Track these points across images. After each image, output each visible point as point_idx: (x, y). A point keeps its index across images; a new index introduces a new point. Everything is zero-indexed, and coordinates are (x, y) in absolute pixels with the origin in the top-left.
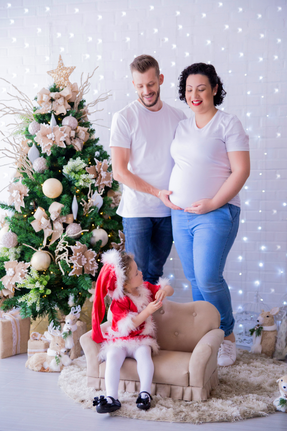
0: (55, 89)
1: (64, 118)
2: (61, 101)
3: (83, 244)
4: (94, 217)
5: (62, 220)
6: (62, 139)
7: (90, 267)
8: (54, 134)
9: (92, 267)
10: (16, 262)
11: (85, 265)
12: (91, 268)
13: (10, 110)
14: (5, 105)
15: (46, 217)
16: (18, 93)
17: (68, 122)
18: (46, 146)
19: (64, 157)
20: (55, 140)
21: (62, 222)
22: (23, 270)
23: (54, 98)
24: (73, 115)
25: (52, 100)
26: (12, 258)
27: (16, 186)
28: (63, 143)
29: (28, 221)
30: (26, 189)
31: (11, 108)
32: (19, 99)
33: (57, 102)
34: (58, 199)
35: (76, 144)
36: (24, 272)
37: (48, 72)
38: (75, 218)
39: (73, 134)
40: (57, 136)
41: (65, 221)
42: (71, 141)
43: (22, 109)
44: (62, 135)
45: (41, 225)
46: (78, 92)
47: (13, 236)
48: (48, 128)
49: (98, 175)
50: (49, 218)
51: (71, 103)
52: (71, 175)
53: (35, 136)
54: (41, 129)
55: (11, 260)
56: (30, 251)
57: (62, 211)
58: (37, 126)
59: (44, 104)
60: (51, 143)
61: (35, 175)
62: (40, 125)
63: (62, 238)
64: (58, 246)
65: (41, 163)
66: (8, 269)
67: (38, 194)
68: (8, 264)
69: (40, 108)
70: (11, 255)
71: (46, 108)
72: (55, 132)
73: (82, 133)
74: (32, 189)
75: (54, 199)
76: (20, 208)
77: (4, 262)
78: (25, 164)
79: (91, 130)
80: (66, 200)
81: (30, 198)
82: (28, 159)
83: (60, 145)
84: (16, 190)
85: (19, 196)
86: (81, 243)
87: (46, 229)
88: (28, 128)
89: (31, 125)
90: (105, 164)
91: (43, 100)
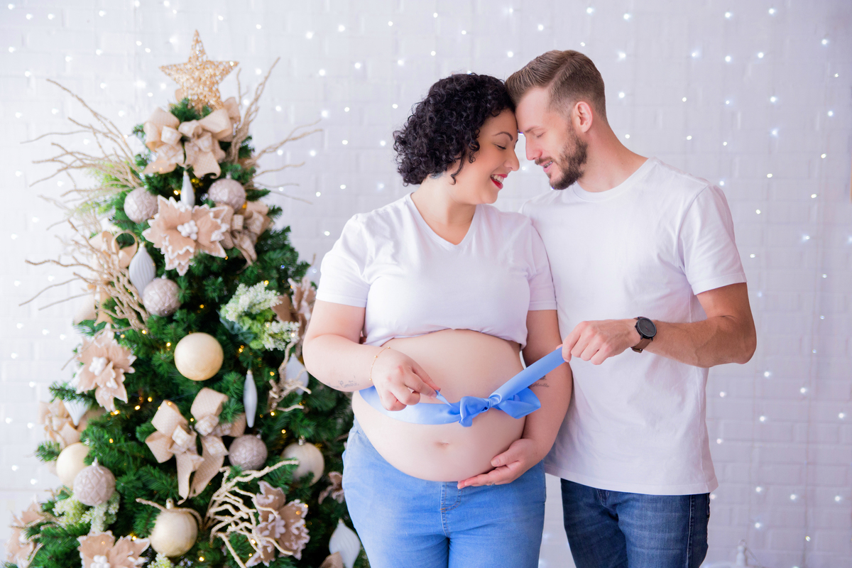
0: (185, 113)
1: (214, 185)
2: (205, 143)
3: (275, 486)
4: (292, 417)
5: (222, 431)
6: (216, 236)
7: (293, 541)
8: (196, 225)
9: (297, 541)
10: (108, 536)
11: (280, 538)
12: (296, 544)
13: (75, 159)
14: (63, 148)
15: (186, 427)
16: (91, 115)
17: (226, 191)
18: (179, 255)
19: (220, 279)
20: (198, 238)
21: (221, 435)
22: (131, 559)
23: (190, 135)
24: (236, 176)
25: (183, 140)
26: (97, 529)
27: (99, 346)
28: (219, 246)
29: (138, 435)
30: (128, 356)
31: (77, 155)
32: (95, 132)
33: (195, 145)
34: (213, 382)
35: (245, 246)
36: (136, 564)
37: (163, 67)
38: (251, 424)
39: (238, 222)
40: (203, 230)
41: (227, 433)
42: (234, 240)
43: (101, 156)
44: (217, 227)
45: (171, 446)
46: (238, 119)
47: (105, 476)
48: (183, 210)
49: (294, 317)
50: (191, 427)
51: (225, 146)
52: (241, 324)
53: (146, 226)
54: (159, 210)
55: (94, 533)
56: (147, 511)
57: (225, 412)
58: (148, 203)
59: (164, 148)
60: (191, 246)
61: (148, 323)
62: (157, 201)
63: (228, 479)
64: (218, 496)
65: (165, 293)
66: (92, 556)
67: (161, 369)
68: (89, 542)
69: (154, 158)
70: (95, 519)
71: (169, 159)
72: (198, 219)
73: (257, 219)
74: (144, 356)
75: (203, 381)
76: (112, 400)
77: (78, 537)
78: (122, 294)
79: (272, 209)
80: (235, 385)
81: (139, 378)
82: (129, 282)
83: (211, 250)
84: (100, 357)
85: (109, 374)
86: (271, 485)
87: (182, 456)
88: (123, 204)
89: (132, 200)
90: (309, 291)
91: (163, 139)
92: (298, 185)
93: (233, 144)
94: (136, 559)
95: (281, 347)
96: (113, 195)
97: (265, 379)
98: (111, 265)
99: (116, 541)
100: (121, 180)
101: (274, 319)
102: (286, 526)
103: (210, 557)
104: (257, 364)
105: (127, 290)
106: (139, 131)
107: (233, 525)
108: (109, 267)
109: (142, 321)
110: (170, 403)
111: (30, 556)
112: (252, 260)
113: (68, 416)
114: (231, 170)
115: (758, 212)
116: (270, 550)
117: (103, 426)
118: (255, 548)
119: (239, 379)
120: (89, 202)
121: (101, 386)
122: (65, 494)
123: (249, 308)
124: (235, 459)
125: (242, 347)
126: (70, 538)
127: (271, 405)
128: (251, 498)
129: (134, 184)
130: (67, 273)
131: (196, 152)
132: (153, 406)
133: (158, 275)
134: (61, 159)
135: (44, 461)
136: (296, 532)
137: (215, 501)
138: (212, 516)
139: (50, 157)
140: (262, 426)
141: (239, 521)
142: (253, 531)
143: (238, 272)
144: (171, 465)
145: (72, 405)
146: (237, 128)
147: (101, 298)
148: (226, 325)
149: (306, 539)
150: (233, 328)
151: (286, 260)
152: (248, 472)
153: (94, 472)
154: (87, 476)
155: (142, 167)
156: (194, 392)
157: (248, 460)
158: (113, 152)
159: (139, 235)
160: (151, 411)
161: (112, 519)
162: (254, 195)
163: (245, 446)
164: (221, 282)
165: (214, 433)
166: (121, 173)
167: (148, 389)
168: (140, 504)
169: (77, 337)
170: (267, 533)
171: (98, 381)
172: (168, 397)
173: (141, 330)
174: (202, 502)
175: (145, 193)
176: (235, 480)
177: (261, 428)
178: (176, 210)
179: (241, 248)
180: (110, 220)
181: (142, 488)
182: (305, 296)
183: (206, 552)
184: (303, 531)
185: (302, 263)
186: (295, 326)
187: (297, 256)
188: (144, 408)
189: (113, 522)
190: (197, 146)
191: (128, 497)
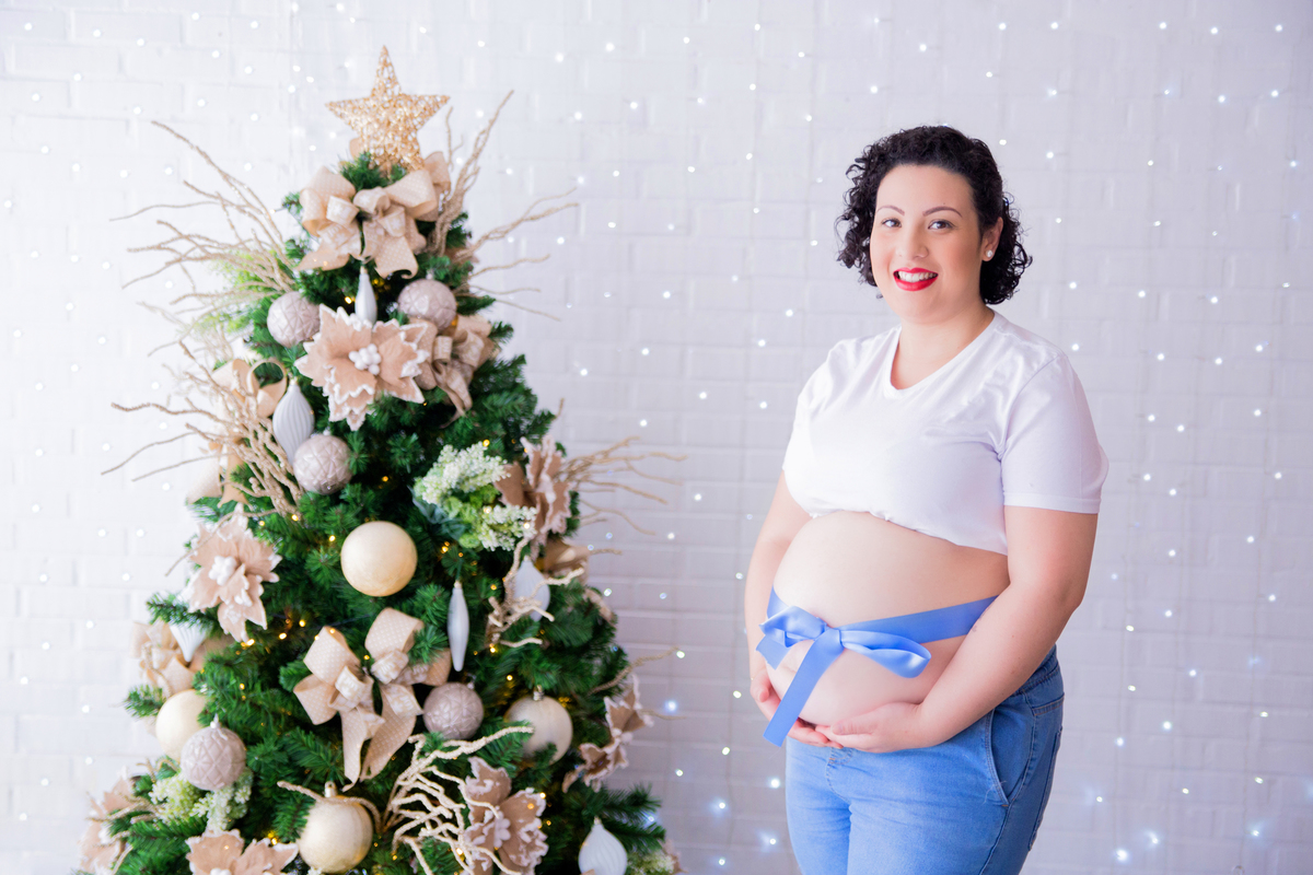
0: (364, 177)
1: (407, 288)
2: (394, 223)
3: (495, 766)
4: (523, 655)
5: (413, 677)
6: (409, 369)
7: (522, 852)
8: (378, 352)
9: (527, 853)
10: (234, 837)
11: (502, 848)
12: (526, 857)
13: (192, 245)
14: (175, 229)
15: (357, 669)
16: (219, 178)
17: (426, 299)
18: (350, 397)
19: (414, 437)
20: (380, 372)
21: (413, 682)
22: (268, 874)
23: (371, 209)
24: (442, 277)
25: (361, 218)
26: (216, 826)
27: (224, 540)
28: (413, 384)
29: (282, 681)
30: (269, 555)
31: (196, 240)
32: (225, 204)
33: (378, 226)
34: (400, 600)
35: (453, 386)
37: (331, 104)
38: (458, 666)
39: (444, 347)
40: (389, 360)
41: (421, 679)
42: (437, 375)
43: (234, 241)
44: (411, 355)
45: (334, 699)
46: (446, 186)
47: (231, 744)
48: (358, 327)
49: (528, 498)
50: (365, 669)
51: (426, 228)
52: (446, 508)
53: (301, 352)
54: (321, 328)
55: (212, 832)
56: (294, 800)
57: (418, 647)
58: (304, 315)
59: (330, 231)
60: (370, 386)
61: (302, 504)
62: (318, 313)
63: (422, 753)
64: (406, 779)
65: (329, 459)
66: (208, 870)
67: (319, 577)
69: (314, 245)
70: (213, 810)
71: (337, 248)
72: (381, 343)
73: (474, 343)
74: (294, 556)
75: (384, 597)
76: (243, 624)
77: (187, 838)
78: (262, 458)
79: (497, 326)
80: (435, 605)
82: (273, 440)
83: (400, 392)
84: (225, 556)
85: (240, 583)
86: (489, 763)
87: (351, 714)
88: (266, 317)
89: (280, 311)
90: (554, 457)
91: (329, 217)
92: (538, 290)
93: (438, 226)
95: (507, 545)
96: (250, 303)
97: (482, 596)
98: (244, 413)
99: (246, 844)
100: (264, 280)
101: (497, 501)
102: (511, 829)
104: (470, 571)
105: (269, 451)
106: (292, 203)
107: (429, 826)
108: (242, 416)
109: (291, 501)
110: (333, 631)
111: (114, 863)
112: (464, 408)
113: (176, 646)
114: (435, 266)
116: (485, 866)
117: (229, 664)
118: (462, 864)
119: (442, 594)
120: (215, 314)
121: (227, 602)
122: (169, 770)
123: (458, 483)
124: (433, 721)
125: (447, 544)
126: (175, 838)
127: (491, 636)
128: (457, 784)
129: (283, 285)
130: (177, 425)
131: (380, 237)
132: (306, 633)
133: (317, 429)
134: (171, 245)
135: (137, 716)
136: (527, 839)
137: (400, 787)
138: (396, 811)
139: (156, 242)
140: (476, 670)
141: (438, 821)
142: (460, 838)
143: (443, 427)
144: (334, 726)
145: (182, 629)
146: (444, 199)
147: (229, 463)
148: (422, 509)
149: (543, 850)
150: (432, 514)
151: (517, 407)
152: (454, 743)
153: (213, 736)
154: (202, 744)
155: (297, 260)
156: (371, 614)
157: (452, 723)
159: (289, 365)
160: (303, 641)
161: (240, 811)
162: (469, 306)
163: (449, 701)
164: (416, 441)
165: (400, 680)
166: (264, 268)
167: (299, 607)
168: (285, 790)
169: (191, 524)
170: (481, 839)
171: (223, 594)
172: (330, 621)
173: (290, 515)
174: (380, 787)
175: (301, 299)
176: (432, 756)
177: (474, 673)
178: (346, 328)
179: (448, 388)
180: (245, 341)
181: (288, 765)
182: (547, 465)
183: (385, 869)
184: (537, 837)
185: (543, 414)
186: (531, 513)
187: (535, 402)
188: (293, 637)
189: (241, 816)
190: (382, 227)
191: (266, 776)
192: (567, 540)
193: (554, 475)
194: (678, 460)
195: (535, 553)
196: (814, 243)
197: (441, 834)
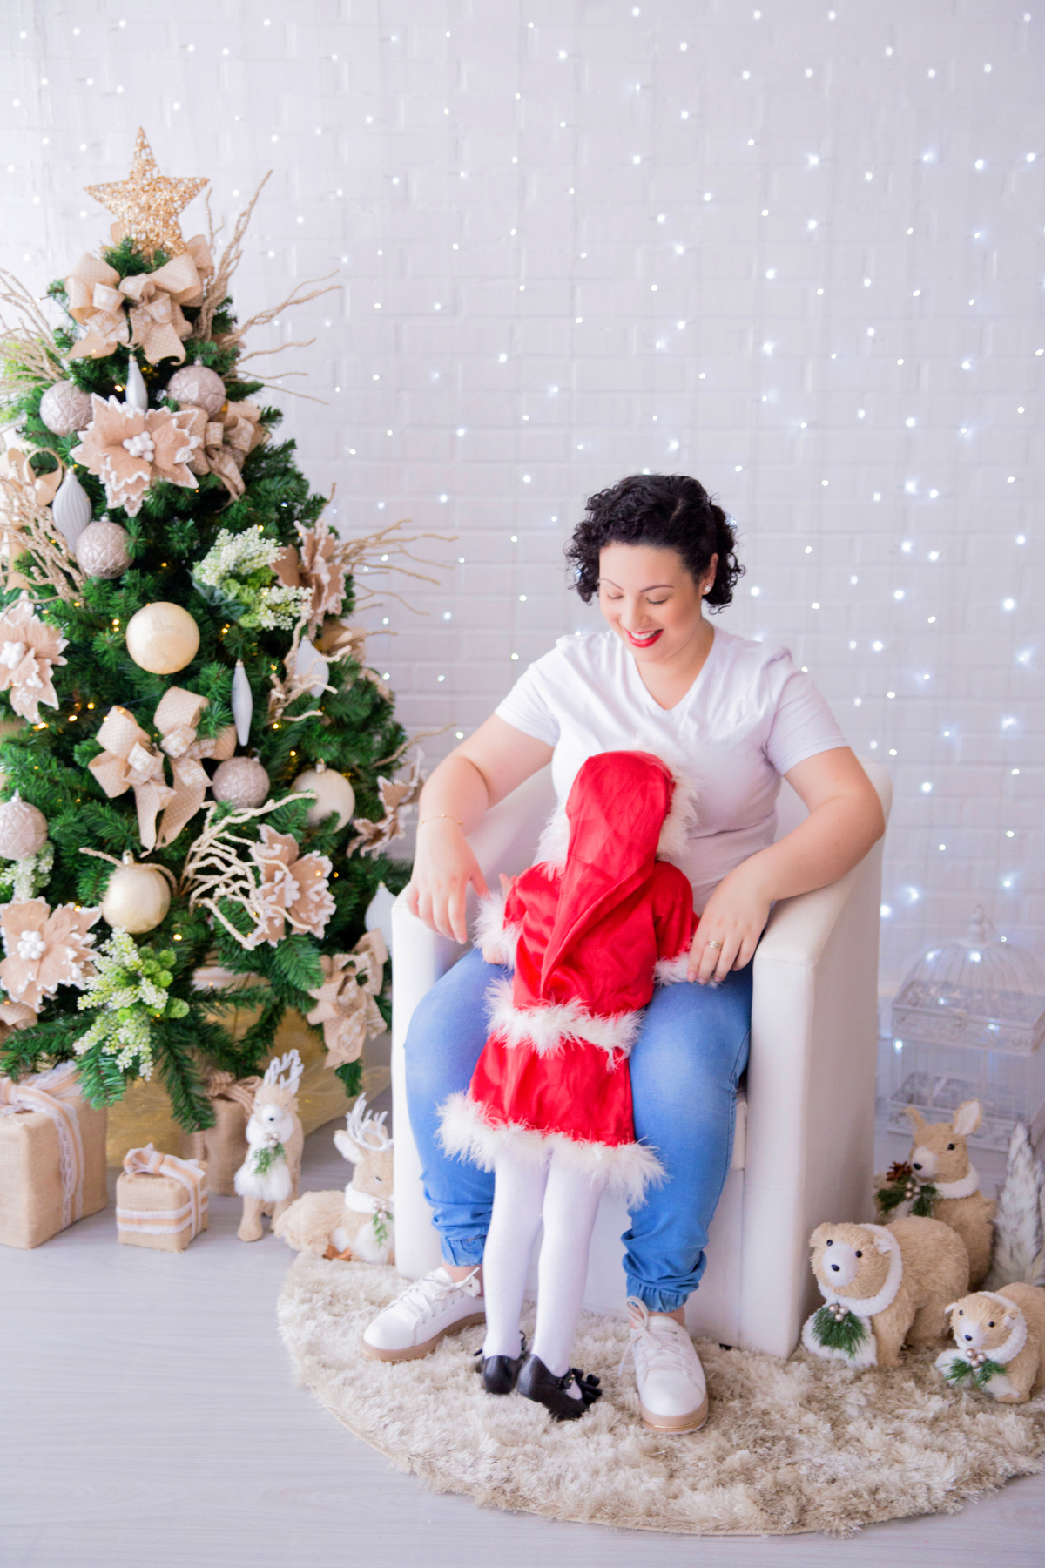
0: (128, 263)
1: (176, 375)
2: (160, 309)
3: (283, 832)
4: (305, 730)
5: (201, 751)
6: (183, 455)
7: (311, 911)
8: (151, 439)
9: (317, 911)
10: (40, 904)
11: (293, 907)
12: (316, 915)
15: (147, 745)
17: (195, 385)
18: (126, 484)
19: (191, 522)
20: (155, 458)
21: (201, 757)
22: (76, 936)
23: (137, 297)
24: (210, 363)
25: (127, 305)
26: (23, 893)
27: (12, 625)
28: (187, 470)
29: (77, 758)
30: (56, 639)
33: (145, 313)
34: (184, 678)
35: (226, 472)
36: (83, 942)
37: (90, 188)
38: (244, 741)
39: (216, 433)
40: (162, 447)
41: (209, 754)
42: (210, 460)
44: (184, 442)
45: (127, 773)
46: (209, 270)
47: (31, 817)
48: (130, 415)
49: (304, 579)
50: (155, 745)
51: (191, 313)
52: (225, 590)
53: (76, 442)
54: (94, 417)
55: (19, 899)
56: (95, 867)
57: (205, 722)
58: (77, 404)
59: (98, 318)
60: (146, 472)
61: (84, 590)
62: (90, 402)
63: (214, 821)
64: (199, 846)
65: (108, 544)
66: (18, 932)
67: (106, 658)
68: (13, 912)
69: (82, 333)
70: (19, 879)
71: (105, 336)
72: (154, 430)
73: (244, 429)
74: (80, 639)
75: (170, 676)
76: (36, 706)
78: (44, 545)
79: (266, 411)
80: (219, 682)
81: (74, 673)
82: (54, 529)
83: (175, 478)
84: (14, 641)
85: (30, 667)
86: (277, 830)
87: (144, 788)
88: (38, 407)
89: (53, 400)
90: (327, 539)
91: (96, 304)
92: (306, 375)
93: (203, 311)
94: (84, 936)
95: (286, 625)
96: (22, 391)
97: (264, 674)
98: (24, 501)
99: (51, 912)
100: (33, 369)
101: (274, 582)
102: (300, 890)
103: (190, 933)
104: (251, 651)
105: (50, 539)
106: (57, 291)
107: (222, 886)
108: (22, 505)
109: (75, 588)
110: (122, 710)
112: (238, 493)
114: (202, 352)
115: (1021, 410)
116: (278, 922)
117: (23, 745)
118: (256, 919)
119: (225, 672)
121: (19, 685)
123: (235, 565)
124: (223, 792)
125: (228, 626)
127: (273, 712)
128: (248, 847)
129: (53, 375)
131: (146, 323)
132: (96, 717)
133: (95, 517)
136: (316, 898)
137: (194, 854)
138: (191, 876)
140: (260, 745)
141: (230, 881)
142: (252, 895)
143: (218, 512)
144: (128, 801)
146: (208, 284)
147: (11, 552)
148: (202, 591)
149: (332, 909)
150: (212, 597)
151: (289, 491)
152: (241, 810)
153: (16, 810)
154: (5, 816)
155: (66, 349)
156: (157, 693)
157: (240, 794)
158: (20, 326)
159: (64, 454)
160: (93, 723)
161: (44, 880)
162: (238, 391)
163: (236, 774)
164: (192, 527)
165: (189, 754)
166: (33, 358)
167: (87, 690)
168: (86, 857)
170: (273, 898)
171: (14, 677)
172: (119, 702)
173: (73, 601)
174: (175, 854)
175: (72, 388)
176: (223, 823)
177: (259, 748)
178: (119, 415)
179: (221, 473)
180: (17, 432)
181: (87, 835)
182: (320, 548)
183: (185, 926)
184: (325, 897)
185: (315, 497)
186: (307, 593)
187: (307, 486)
188: (82, 720)
189: (46, 884)
190: (148, 314)
191: (67, 846)
192: (344, 622)
193: (329, 559)
194: (450, 540)
195: (313, 633)
196: (579, 320)
197: (234, 893)
